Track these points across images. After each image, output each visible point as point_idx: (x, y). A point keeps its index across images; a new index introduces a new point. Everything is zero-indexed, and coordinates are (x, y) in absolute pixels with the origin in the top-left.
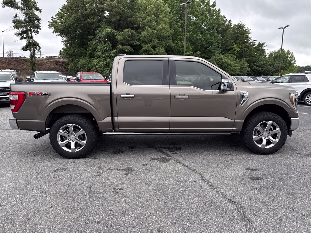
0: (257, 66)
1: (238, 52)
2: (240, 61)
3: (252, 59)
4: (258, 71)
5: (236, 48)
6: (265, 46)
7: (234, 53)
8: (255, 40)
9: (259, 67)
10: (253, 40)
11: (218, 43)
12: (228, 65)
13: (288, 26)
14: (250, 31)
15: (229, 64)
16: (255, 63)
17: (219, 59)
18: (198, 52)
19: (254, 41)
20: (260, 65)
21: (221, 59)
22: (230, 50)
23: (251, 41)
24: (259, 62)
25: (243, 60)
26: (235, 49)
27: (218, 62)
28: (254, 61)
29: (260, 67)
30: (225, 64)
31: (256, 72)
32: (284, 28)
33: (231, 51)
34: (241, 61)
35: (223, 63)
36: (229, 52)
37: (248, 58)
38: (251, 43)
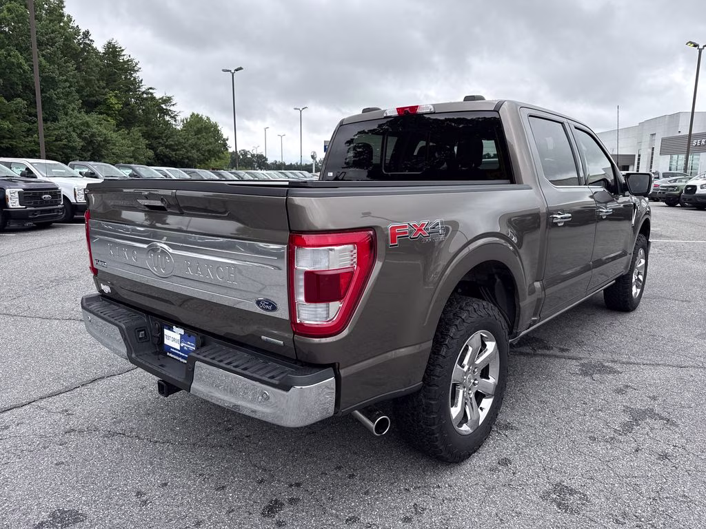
0: (167, 147)
1: (119, 111)
2: (128, 134)
3: (152, 130)
4: (169, 158)
5: (114, 101)
6: (173, 105)
7: (110, 112)
8: (151, 88)
9: (169, 148)
10: (147, 87)
11: (70, 82)
12: (105, 140)
13: (241, 69)
14: (138, 66)
15: (109, 138)
16: (161, 141)
17: (83, 124)
18: (19, 100)
19: (151, 91)
20: (171, 145)
21: (87, 125)
22: (97, 103)
23: (143, 89)
24: (169, 137)
25: (136, 131)
26: (112, 104)
27: (81, 133)
28: (157, 135)
29: (174, 150)
30: (99, 139)
31: (165, 160)
32: (233, 71)
33: (102, 108)
34: (131, 134)
35: (93, 135)
36: (97, 109)
37: (145, 129)
38: (143, 93)
